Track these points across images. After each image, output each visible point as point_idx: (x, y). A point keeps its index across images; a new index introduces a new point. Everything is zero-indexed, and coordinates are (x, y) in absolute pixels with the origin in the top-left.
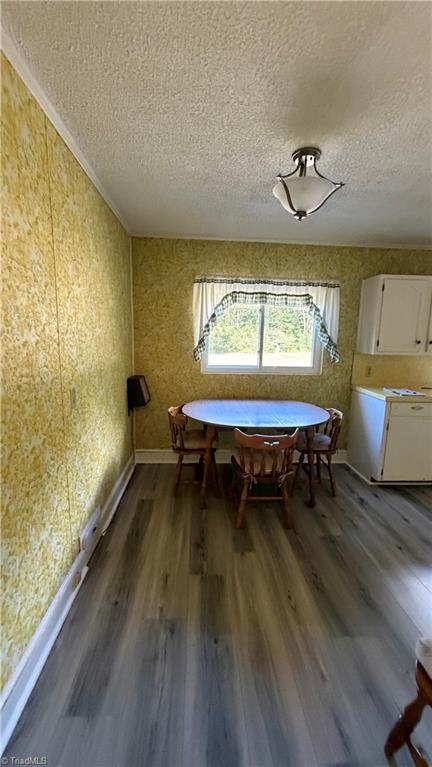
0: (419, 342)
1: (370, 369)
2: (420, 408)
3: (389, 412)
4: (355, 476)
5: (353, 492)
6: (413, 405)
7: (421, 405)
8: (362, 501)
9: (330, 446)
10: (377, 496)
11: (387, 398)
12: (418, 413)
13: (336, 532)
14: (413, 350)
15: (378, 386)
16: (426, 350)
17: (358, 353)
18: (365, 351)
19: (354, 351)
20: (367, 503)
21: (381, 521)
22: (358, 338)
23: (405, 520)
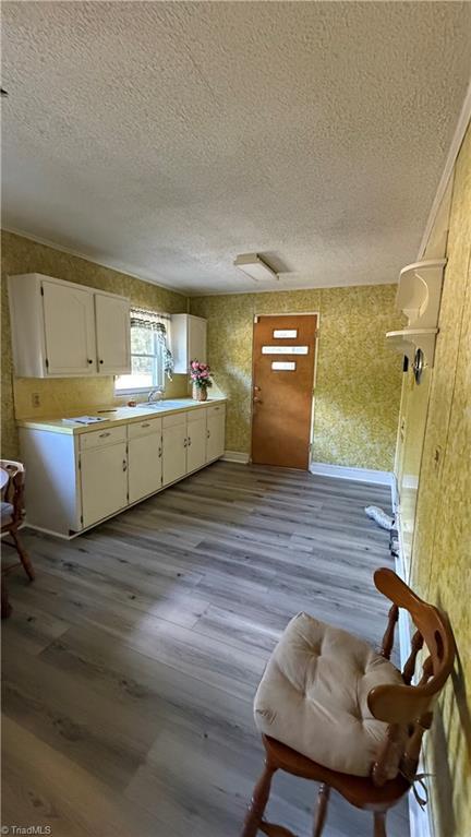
0: (91, 362)
1: (37, 397)
2: (108, 435)
3: (78, 447)
4: (48, 538)
5: (54, 561)
6: (102, 432)
7: (107, 431)
8: (70, 567)
9: (13, 516)
10: (83, 551)
11: (74, 430)
12: (107, 440)
13: (57, 630)
14: (86, 370)
15: (55, 416)
16: (98, 371)
17: (19, 378)
18: (29, 374)
19: (12, 374)
20: (77, 566)
21: (102, 578)
22: (14, 357)
23: (123, 561)
